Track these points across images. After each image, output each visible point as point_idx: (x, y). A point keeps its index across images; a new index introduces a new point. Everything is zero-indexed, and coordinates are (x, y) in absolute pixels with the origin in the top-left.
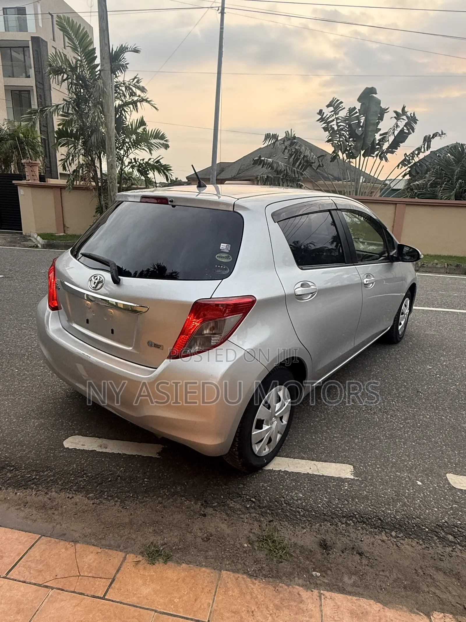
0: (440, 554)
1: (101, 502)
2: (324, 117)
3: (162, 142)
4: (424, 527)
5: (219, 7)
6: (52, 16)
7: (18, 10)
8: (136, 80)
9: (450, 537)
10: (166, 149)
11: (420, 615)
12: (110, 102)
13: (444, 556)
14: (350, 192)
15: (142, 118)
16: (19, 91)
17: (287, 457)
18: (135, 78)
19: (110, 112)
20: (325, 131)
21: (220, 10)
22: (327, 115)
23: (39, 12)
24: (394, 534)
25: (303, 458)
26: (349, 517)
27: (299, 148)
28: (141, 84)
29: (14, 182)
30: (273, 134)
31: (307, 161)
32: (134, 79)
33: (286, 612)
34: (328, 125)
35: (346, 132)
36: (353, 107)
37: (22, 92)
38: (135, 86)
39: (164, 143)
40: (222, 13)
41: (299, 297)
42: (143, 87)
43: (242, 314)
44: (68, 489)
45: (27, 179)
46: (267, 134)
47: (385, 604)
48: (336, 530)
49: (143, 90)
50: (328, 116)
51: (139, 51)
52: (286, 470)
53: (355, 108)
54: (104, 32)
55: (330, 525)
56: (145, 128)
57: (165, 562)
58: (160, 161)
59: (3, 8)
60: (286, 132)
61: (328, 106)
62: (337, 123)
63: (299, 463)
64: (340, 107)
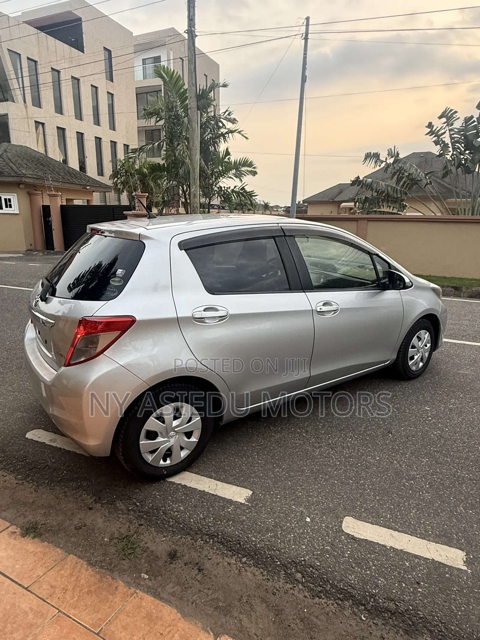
0: (276, 588)
1: (23, 483)
2: (434, 129)
3: (249, 169)
4: (277, 560)
5: (303, 34)
6: (183, 60)
7: (154, 59)
8: (227, 113)
9: (299, 576)
10: (254, 176)
11: (209, 634)
12: (195, 137)
13: (279, 591)
14: (465, 210)
15: (227, 149)
16: (152, 130)
17: (196, 473)
18: (227, 111)
19: (195, 145)
20: (436, 145)
21: (304, 36)
22: (437, 127)
23: (172, 58)
24: (244, 560)
25: (211, 477)
26: (211, 536)
27: (403, 165)
28: (232, 116)
29: (124, 212)
30: (374, 153)
31: (412, 180)
32: (225, 113)
33: (94, 597)
34: (438, 138)
35: (461, 145)
36: (469, 115)
37: (154, 131)
38: (226, 119)
39: (252, 170)
40: (306, 39)
41: (201, 320)
42: (235, 119)
43: (120, 332)
44: (6, 469)
45: (136, 209)
46: (368, 153)
47: (185, 615)
48: (193, 544)
49: (233, 121)
50: (438, 129)
51: (227, 85)
52: (186, 484)
53: (472, 117)
54: (192, 73)
55: (191, 539)
56: (230, 158)
57: (34, 538)
58: (245, 188)
59: (143, 60)
60: (388, 150)
61: (440, 118)
62: (451, 135)
63: (203, 481)
64: (454, 117)
